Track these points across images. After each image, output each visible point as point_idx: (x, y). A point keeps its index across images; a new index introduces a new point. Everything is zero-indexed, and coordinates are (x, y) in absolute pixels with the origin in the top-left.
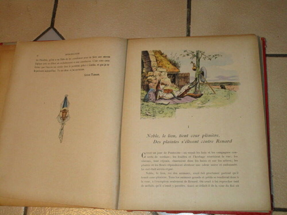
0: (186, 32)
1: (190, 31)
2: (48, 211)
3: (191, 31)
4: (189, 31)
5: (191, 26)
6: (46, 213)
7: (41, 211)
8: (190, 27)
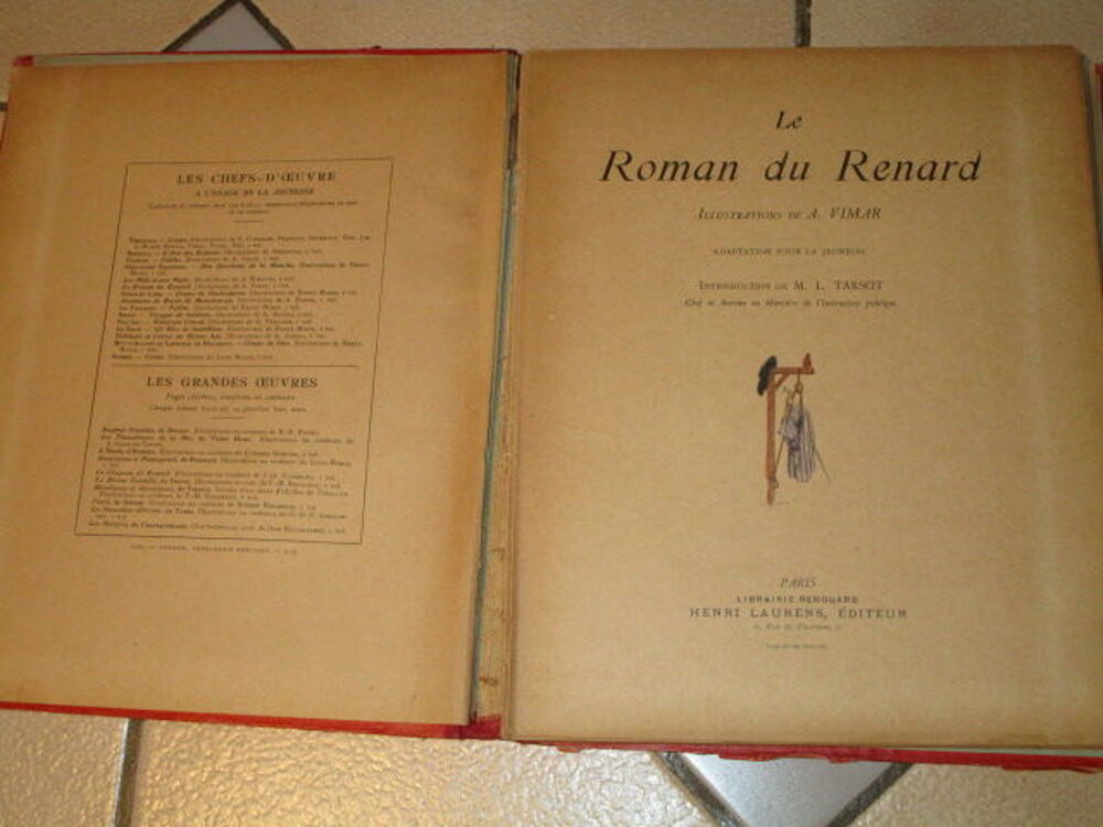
0: (792, 34)
1: (809, 31)
2: (225, 750)
3: (812, 32)
4: (804, 32)
5: (812, 10)
6: (218, 758)
7: (195, 750)
8: (809, 15)
